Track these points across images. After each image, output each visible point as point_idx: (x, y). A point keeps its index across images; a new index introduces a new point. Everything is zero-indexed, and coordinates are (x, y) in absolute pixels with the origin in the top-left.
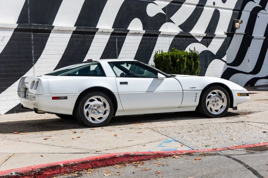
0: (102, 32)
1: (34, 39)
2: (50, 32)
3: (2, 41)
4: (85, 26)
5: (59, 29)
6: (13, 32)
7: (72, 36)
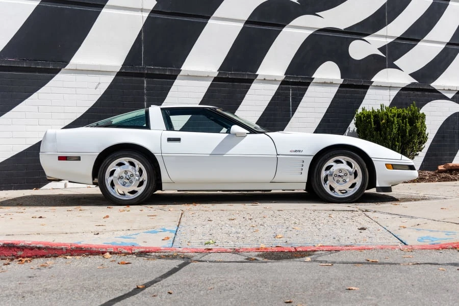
0: (265, 79)
1: (147, 86)
2: (175, 79)
3: (96, 89)
4: (235, 71)
5: (189, 74)
6: (114, 76)
7: (211, 84)
